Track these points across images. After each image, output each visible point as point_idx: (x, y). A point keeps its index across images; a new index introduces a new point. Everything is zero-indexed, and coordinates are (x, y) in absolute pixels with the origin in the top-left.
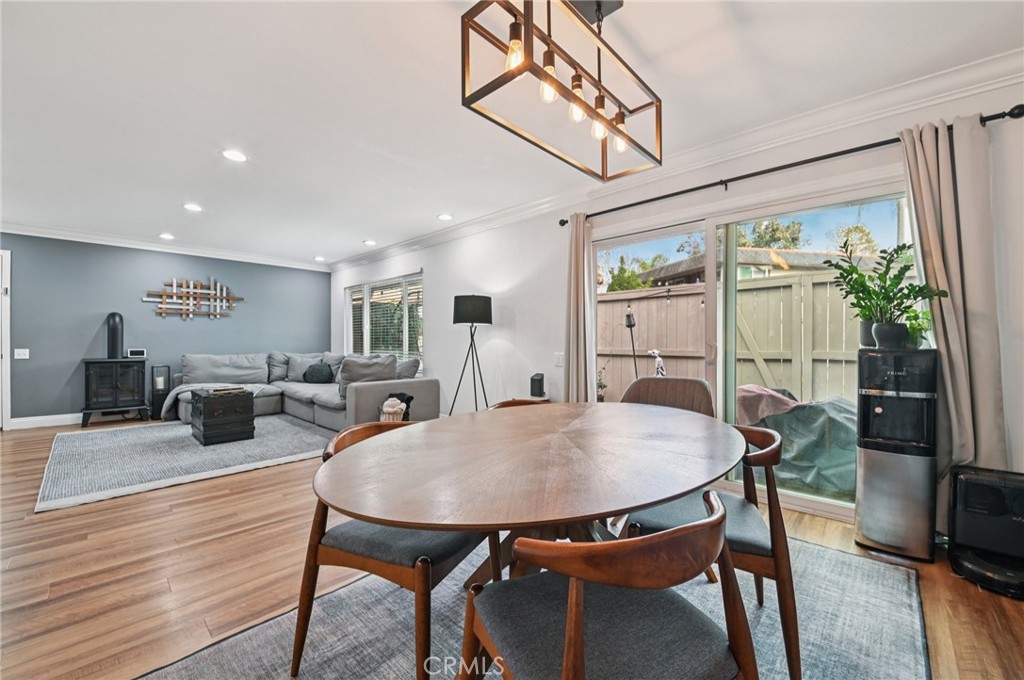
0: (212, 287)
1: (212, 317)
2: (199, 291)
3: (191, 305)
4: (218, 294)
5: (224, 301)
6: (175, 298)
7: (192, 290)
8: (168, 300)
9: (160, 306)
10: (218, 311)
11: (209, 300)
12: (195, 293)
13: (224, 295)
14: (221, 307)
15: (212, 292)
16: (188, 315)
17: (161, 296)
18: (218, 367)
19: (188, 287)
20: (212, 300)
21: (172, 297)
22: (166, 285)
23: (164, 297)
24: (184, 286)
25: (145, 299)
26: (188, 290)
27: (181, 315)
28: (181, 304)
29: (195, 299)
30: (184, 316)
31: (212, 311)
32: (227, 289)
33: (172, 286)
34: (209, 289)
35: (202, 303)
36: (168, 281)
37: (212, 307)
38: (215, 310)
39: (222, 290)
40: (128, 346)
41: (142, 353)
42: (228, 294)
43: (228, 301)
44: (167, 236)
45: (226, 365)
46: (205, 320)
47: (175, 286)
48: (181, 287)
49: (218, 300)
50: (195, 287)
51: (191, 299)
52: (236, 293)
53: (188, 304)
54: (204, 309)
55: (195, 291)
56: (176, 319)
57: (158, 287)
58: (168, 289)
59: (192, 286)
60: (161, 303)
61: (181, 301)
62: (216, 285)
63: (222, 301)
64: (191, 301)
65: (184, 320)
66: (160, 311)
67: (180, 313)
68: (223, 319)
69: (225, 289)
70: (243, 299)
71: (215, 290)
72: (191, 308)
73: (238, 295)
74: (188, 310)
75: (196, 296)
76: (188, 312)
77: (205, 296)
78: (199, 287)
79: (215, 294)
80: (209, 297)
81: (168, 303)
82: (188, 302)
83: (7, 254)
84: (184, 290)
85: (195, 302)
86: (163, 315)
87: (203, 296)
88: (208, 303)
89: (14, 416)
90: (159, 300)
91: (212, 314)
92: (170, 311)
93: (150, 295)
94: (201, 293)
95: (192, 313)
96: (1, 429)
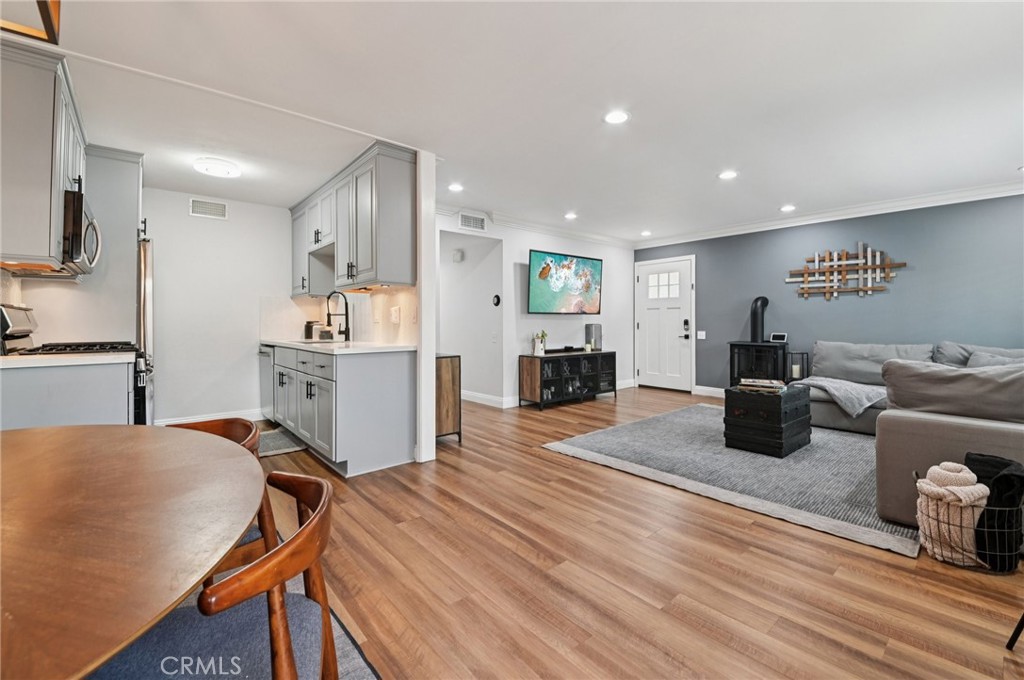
0: (861, 256)
1: (861, 294)
2: (844, 262)
3: (835, 281)
4: (869, 263)
5: (878, 271)
6: (817, 275)
7: (836, 263)
8: (810, 279)
9: (802, 286)
10: (870, 285)
11: (857, 272)
12: (840, 266)
13: (878, 262)
14: (874, 279)
15: (861, 261)
16: (832, 293)
17: (802, 275)
19: (832, 260)
20: (861, 272)
21: (814, 275)
22: (808, 262)
23: (806, 276)
24: (827, 259)
25: (787, 280)
26: (832, 264)
27: (825, 293)
28: (824, 281)
29: (840, 273)
30: (828, 295)
31: (861, 286)
32: (882, 253)
33: (814, 261)
34: (857, 258)
35: (848, 277)
36: (810, 256)
37: (861, 280)
38: (865, 284)
39: (874, 256)
40: (769, 332)
41: (782, 337)
42: (882, 260)
43: (883, 269)
44: (788, 208)
45: (863, 358)
46: (852, 298)
47: (817, 260)
48: (824, 261)
49: (870, 271)
50: (839, 259)
51: (835, 274)
52: (897, 258)
53: (832, 281)
54: (852, 285)
55: (840, 263)
56: (821, 299)
57: (800, 265)
58: (811, 265)
59: (835, 258)
60: (803, 282)
61: (823, 278)
62: (865, 251)
63: (874, 271)
64: (836, 277)
65: (829, 300)
66: (802, 291)
67: (821, 292)
68: (878, 296)
69: (878, 254)
70: (905, 265)
71: (865, 257)
72: (836, 284)
73: (898, 260)
74: (832, 287)
75: (840, 269)
76: (832, 290)
77: (852, 268)
78: (844, 258)
79: (866, 263)
80: (857, 268)
81: (809, 282)
82: (831, 278)
83: (693, 257)
84: (827, 264)
85: (840, 277)
86: (806, 295)
87: (848, 268)
88: (856, 276)
89: (697, 384)
90: (801, 279)
91: (861, 290)
92: (812, 291)
93: (793, 275)
94: (847, 265)
95: (836, 290)
96: (689, 392)
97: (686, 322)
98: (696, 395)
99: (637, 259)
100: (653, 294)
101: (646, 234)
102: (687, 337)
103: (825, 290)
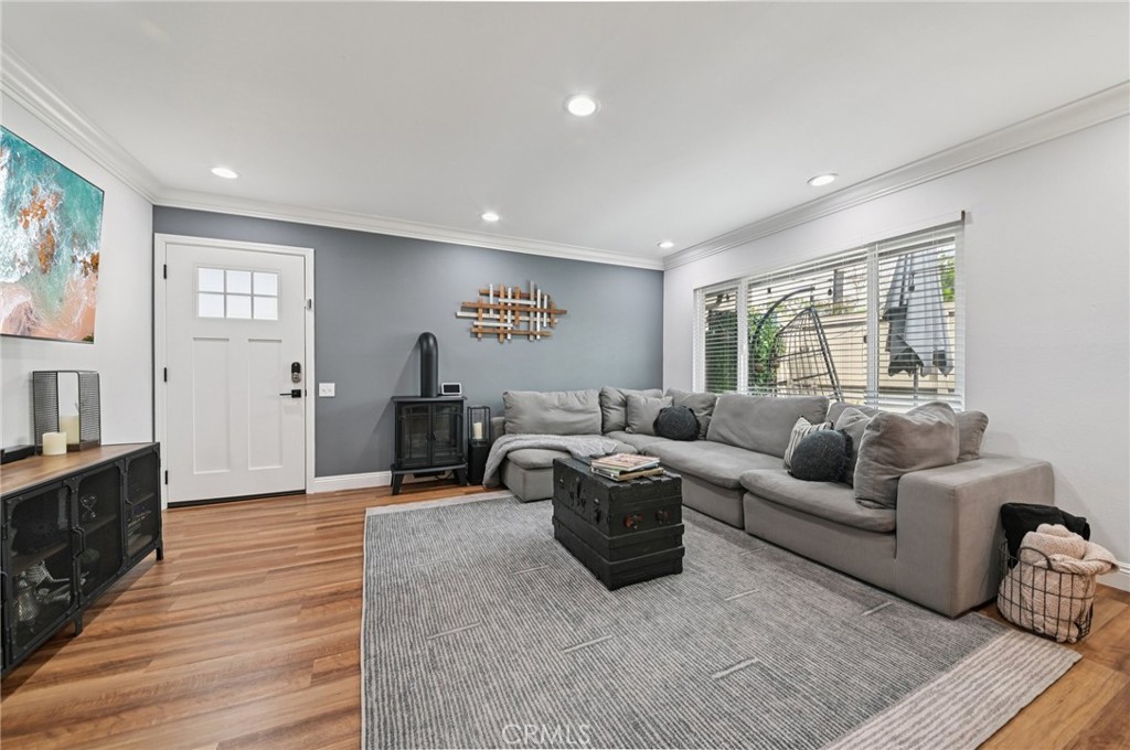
0: (532, 298)
1: (532, 338)
2: (517, 301)
3: (509, 321)
4: (539, 306)
5: (545, 315)
6: (491, 312)
7: (510, 301)
8: (485, 315)
9: (476, 323)
10: (538, 330)
11: (529, 315)
12: (513, 305)
13: (545, 307)
14: (542, 323)
15: (532, 303)
16: (506, 335)
17: (476, 310)
18: (546, 409)
19: (506, 297)
20: (532, 314)
21: (488, 312)
22: (481, 294)
23: (480, 311)
24: (502, 295)
25: (459, 314)
26: (506, 301)
27: (499, 335)
28: (498, 320)
29: (513, 313)
30: (502, 337)
31: (531, 330)
32: (549, 298)
33: (488, 295)
34: (529, 299)
35: (521, 318)
36: (483, 289)
37: (532, 323)
38: (535, 328)
39: (542, 300)
40: (444, 378)
41: (455, 389)
42: (549, 305)
43: (549, 315)
44: (491, 217)
45: (555, 408)
46: (523, 341)
47: (491, 295)
48: (499, 296)
49: (539, 315)
50: (513, 297)
51: (509, 313)
52: (558, 306)
53: (506, 321)
54: (523, 327)
55: (514, 301)
56: (493, 340)
57: (473, 297)
58: (484, 298)
59: (510, 297)
60: (477, 319)
61: (497, 316)
62: (536, 293)
63: (542, 315)
64: (509, 317)
65: (502, 343)
66: (475, 330)
68: (545, 342)
69: (546, 298)
70: (565, 312)
71: (536, 299)
72: (509, 325)
73: (560, 307)
74: (506, 328)
75: (514, 308)
76: (505, 331)
77: (525, 309)
78: (518, 297)
79: (536, 306)
80: (529, 309)
81: (484, 319)
82: (505, 317)
83: (310, 253)
84: (502, 300)
85: (513, 318)
86: (480, 335)
87: (522, 309)
88: (527, 319)
89: (317, 475)
90: (474, 315)
91: (532, 334)
92: (486, 331)
93: (464, 308)
94: (520, 305)
95: (510, 332)
96: (303, 492)
97: (296, 368)
98: (317, 496)
99: (158, 227)
100: (209, 307)
101: (225, 173)
102: (296, 394)
103: (499, 331)
